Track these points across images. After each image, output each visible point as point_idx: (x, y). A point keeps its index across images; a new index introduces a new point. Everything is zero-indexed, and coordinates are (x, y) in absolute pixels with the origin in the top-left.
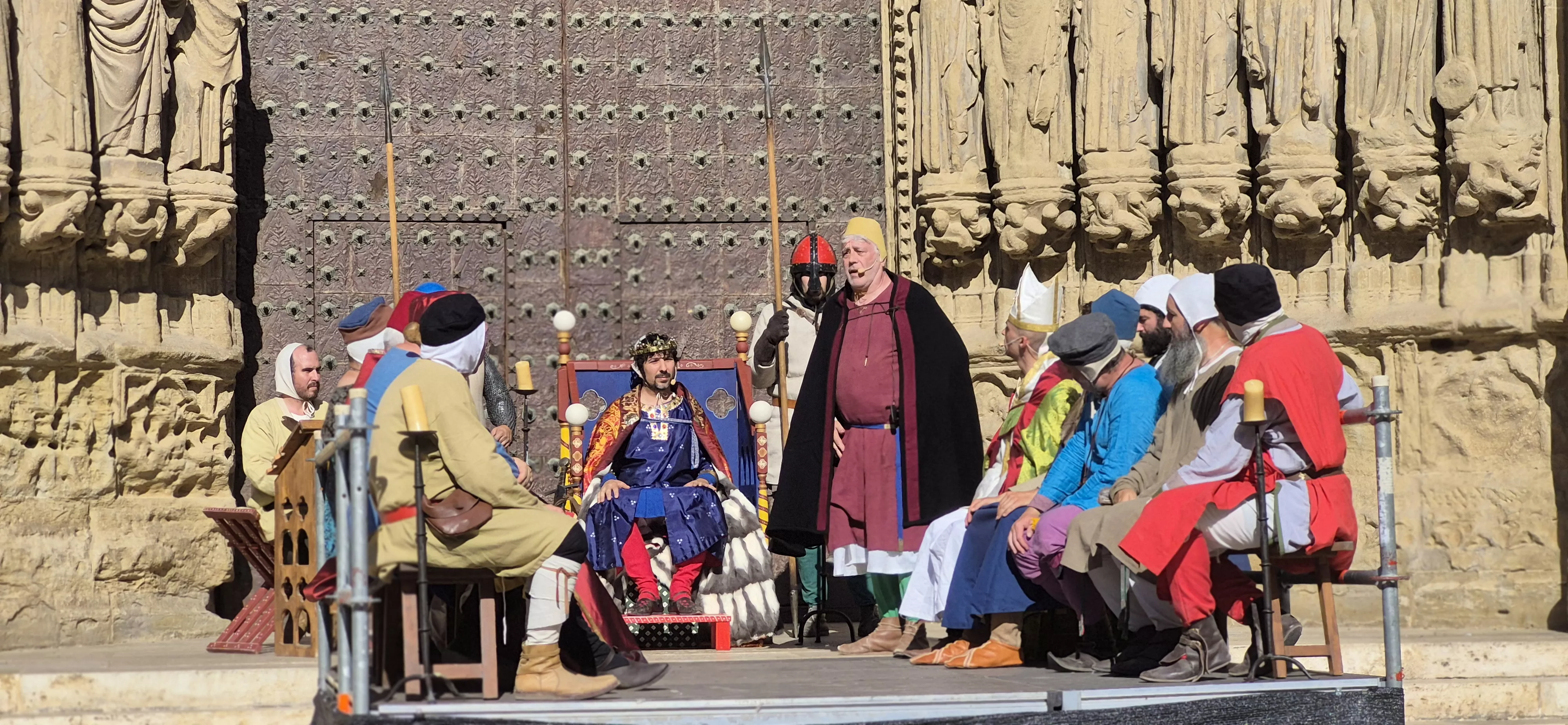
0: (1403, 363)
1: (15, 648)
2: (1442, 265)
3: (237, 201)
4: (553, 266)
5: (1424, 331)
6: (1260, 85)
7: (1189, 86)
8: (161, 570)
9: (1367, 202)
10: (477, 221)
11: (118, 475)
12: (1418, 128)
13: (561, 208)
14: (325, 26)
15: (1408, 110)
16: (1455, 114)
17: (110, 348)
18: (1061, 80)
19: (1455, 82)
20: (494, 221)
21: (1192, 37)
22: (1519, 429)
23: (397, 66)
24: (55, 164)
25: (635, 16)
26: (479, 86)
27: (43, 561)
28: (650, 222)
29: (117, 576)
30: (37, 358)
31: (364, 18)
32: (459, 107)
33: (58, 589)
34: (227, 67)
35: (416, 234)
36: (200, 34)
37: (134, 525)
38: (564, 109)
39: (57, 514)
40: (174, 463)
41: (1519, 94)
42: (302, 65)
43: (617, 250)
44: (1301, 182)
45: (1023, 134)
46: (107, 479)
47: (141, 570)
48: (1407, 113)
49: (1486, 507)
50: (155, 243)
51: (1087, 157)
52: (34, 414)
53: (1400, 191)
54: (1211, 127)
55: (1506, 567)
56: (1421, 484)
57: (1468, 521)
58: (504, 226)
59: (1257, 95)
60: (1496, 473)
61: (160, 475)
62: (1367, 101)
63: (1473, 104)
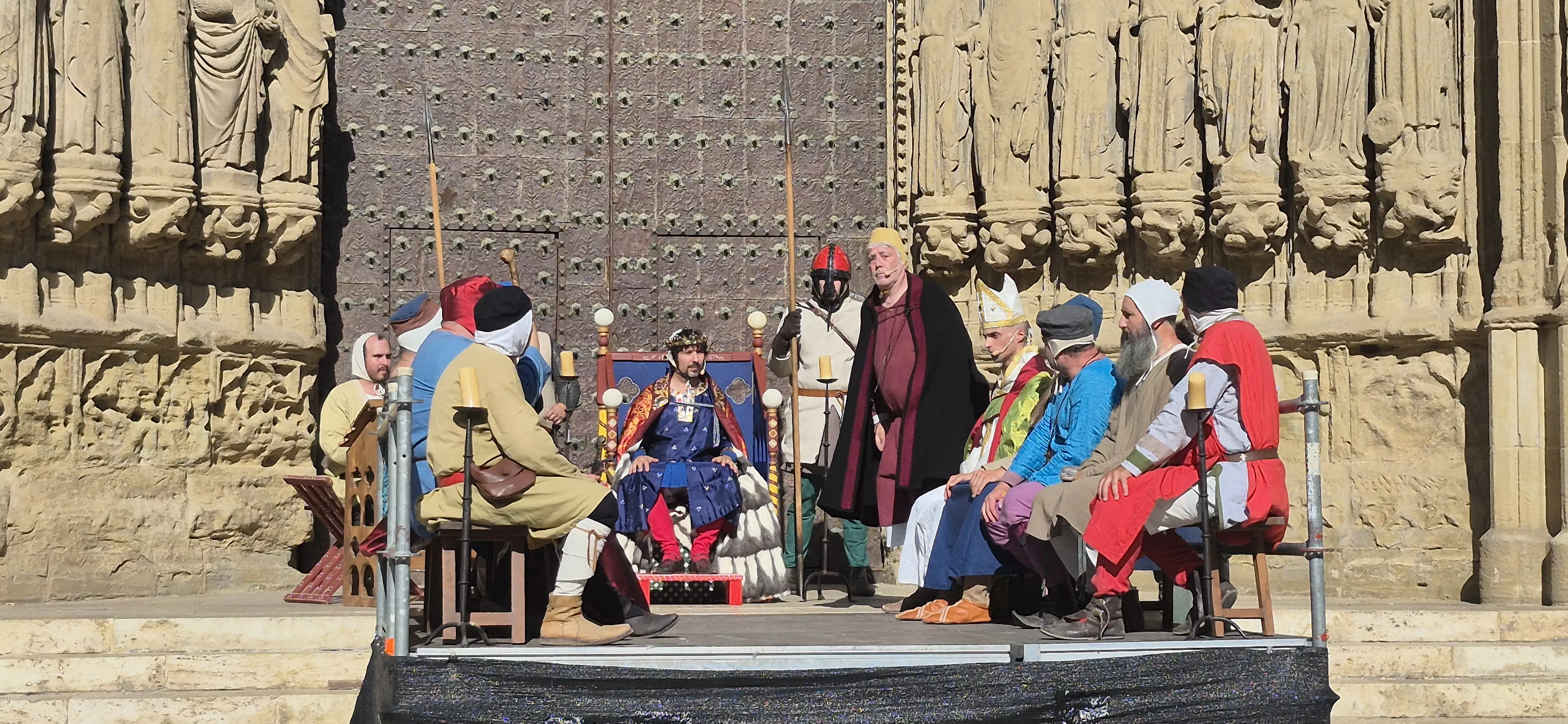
0: (1336, 366)
1: (117, 596)
2: (1371, 280)
3: (322, 209)
4: (598, 272)
5: (1355, 337)
6: (1213, 122)
7: (1152, 122)
8: (248, 530)
9: (1305, 224)
10: (533, 231)
11: (213, 446)
12: (1351, 160)
13: (607, 222)
14: (403, 59)
15: (1343, 145)
16: (1384, 149)
17: (207, 336)
18: (1040, 116)
19: (1384, 121)
20: (548, 231)
21: (1155, 79)
22: (1437, 425)
23: (465, 95)
24: (161, 174)
25: (673, 56)
26: (538, 114)
27: (143, 521)
28: (683, 235)
29: (209, 535)
30: (143, 342)
31: (437, 53)
32: (519, 132)
33: (156, 546)
34: (315, 93)
35: (479, 241)
36: (292, 64)
37: (226, 490)
38: (610, 137)
39: (157, 479)
40: (263, 437)
41: (1441, 132)
42: (383, 93)
43: (655, 259)
44: (1248, 206)
45: (1006, 162)
46: (202, 450)
47: (230, 530)
48: (1342, 148)
49: (1407, 492)
50: (249, 245)
51: (1062, 183)
52: (139, 392)
53: (1334, 215)
54: (1170, 157)
55: (1425, 545)
56: (1350, 471)
57: (1392, 504)
58: (557, 237)
59: (1211, 130)
60: (1417, 463)
61: (249, 448)
62: (1307, 136)
63: (1400, 139)
